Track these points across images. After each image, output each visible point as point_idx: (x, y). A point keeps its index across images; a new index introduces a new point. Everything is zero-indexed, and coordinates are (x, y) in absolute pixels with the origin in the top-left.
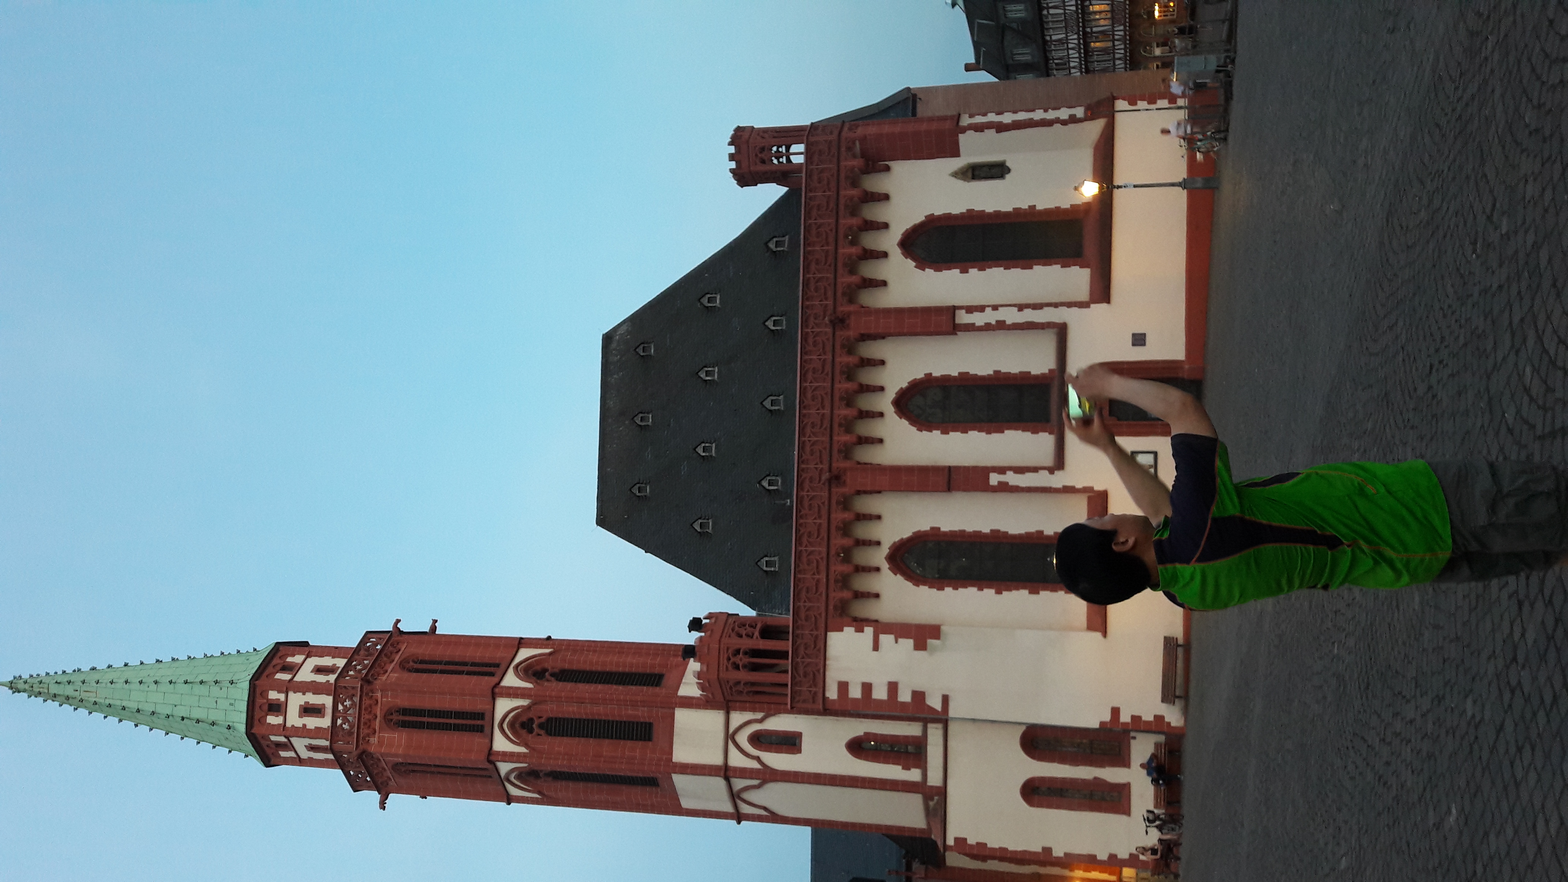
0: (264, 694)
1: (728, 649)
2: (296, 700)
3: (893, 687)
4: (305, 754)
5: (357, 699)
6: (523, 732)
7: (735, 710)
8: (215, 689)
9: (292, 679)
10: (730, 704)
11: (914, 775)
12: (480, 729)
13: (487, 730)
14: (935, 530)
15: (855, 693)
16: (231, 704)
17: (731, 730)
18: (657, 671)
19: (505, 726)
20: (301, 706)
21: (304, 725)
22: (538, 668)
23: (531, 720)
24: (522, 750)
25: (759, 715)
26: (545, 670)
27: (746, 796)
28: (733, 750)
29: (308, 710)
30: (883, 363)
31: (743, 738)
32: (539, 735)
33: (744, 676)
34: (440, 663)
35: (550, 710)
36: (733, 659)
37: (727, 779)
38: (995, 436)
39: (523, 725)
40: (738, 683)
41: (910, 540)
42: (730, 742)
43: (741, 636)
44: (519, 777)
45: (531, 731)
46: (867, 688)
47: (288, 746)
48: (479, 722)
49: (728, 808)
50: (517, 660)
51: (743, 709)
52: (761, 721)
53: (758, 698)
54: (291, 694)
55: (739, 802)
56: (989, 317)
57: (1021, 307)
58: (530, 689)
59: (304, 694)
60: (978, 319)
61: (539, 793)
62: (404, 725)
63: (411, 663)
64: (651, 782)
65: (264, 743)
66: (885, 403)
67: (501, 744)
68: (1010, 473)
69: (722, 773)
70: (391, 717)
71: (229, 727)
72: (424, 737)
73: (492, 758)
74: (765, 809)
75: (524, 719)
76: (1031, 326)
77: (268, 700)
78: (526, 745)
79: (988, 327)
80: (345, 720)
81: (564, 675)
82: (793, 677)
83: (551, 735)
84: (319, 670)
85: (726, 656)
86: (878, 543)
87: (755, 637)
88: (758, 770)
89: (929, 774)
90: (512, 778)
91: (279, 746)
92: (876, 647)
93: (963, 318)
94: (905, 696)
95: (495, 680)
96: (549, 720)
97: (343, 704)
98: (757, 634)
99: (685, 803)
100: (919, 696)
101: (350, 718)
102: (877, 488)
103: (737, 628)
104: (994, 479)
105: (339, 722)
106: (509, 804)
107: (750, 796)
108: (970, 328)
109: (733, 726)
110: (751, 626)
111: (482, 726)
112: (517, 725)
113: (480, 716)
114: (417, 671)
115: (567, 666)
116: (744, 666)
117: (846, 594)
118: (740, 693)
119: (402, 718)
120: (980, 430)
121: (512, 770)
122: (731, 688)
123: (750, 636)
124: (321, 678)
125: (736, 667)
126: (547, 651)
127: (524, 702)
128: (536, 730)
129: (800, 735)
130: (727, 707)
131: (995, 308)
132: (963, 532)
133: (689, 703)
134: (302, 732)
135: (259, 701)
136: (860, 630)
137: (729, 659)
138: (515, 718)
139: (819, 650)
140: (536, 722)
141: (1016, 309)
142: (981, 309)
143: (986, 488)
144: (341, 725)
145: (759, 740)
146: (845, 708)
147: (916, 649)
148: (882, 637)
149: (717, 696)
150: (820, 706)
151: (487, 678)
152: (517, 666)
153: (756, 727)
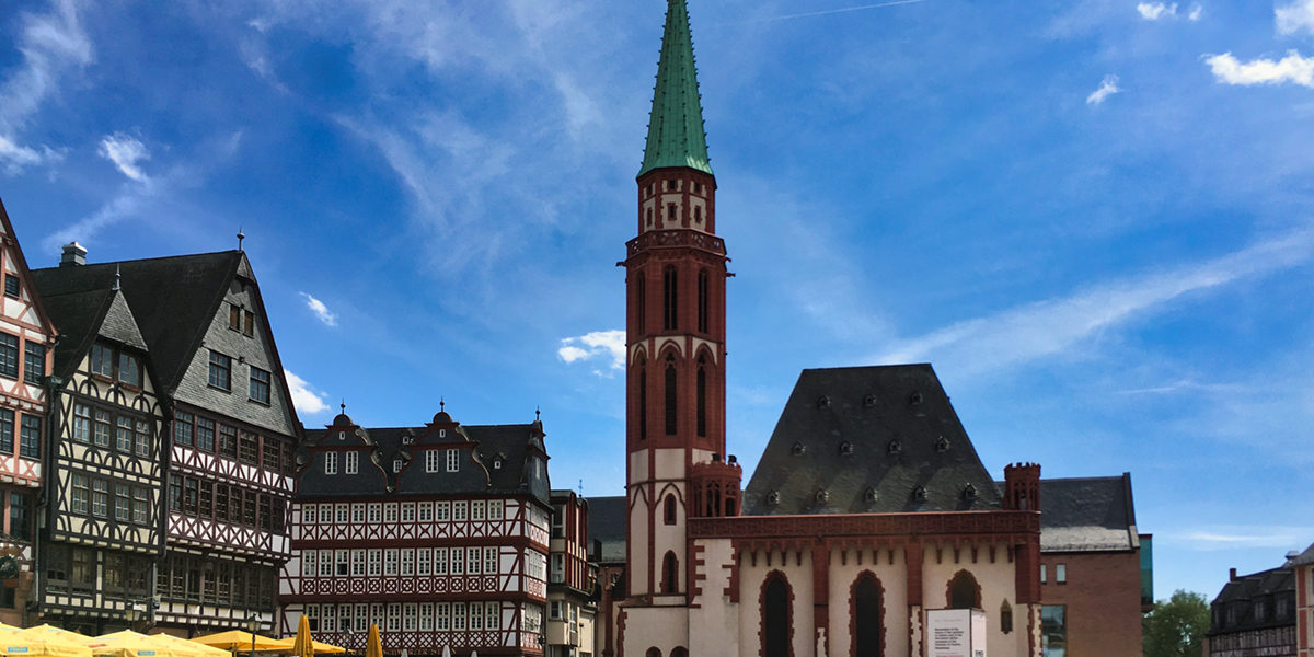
0: (681, 177)
1: (719, 480)
2: (677, 201)
3: (703, 577)
5: (680, 245)
6: (666, 355)
7: (686, 485)
9: (691, 193)
10: (689, 482)
11: (658, 589)
12: (667, 327)
13: (667, 333)
14: (793, 597)
15: (699, 556)
17: (675, 483)
18: (707, 432)
19: (669, 343)
20: (675, 203)
21: (663, 207)
22: (705, 357)
23: (673, 359)
24: (656, 356)
25: (684, 499)
26: (704, 363)
27: (640, 491)
28: (665, 484)
29: (672, 208)
30: (891, 563)
31: (671, 490)
32: (666, 364)
33: (704, 491)
34: (705, 292)
35: (680, 370)
36: (713, 483)
37: (648, 481)
38: (848, 629)
39: (671, 354)
40: (700, 487)
41: (787, 583)
42: (668, 482)
43: (727, 486)
44: (640, 352)
45: (667, 359)
46: (702, 563)
47: (650, 195)
48: (671, 327)
49: (633, 482)
50: (710, 344)
51: (686, 490)
52: (681, 500)
53: (693, 498)
54: (681, 196)
55: (636, 488)
57: (921, 643)
58: (692, 356)
60: (914, 619)
61: (633, 365)
62: (667, 277)
63: (704, 275)
64: (643, 436)
65: (651, 178)
66: (867, 566)
67: (659, 342)
68: (825, 639)
69: (651, 479)
70: (671, 269)
71: (658, 154)
72: (660, 292)
73: (651, 336)
74: (634, 503)
75: (675, 355)
77: (677, 180)
78: (659, 357)
79: (910, 624)
80: (667, 238)
81: (701, 376)
82: (705, 520)
83: (666, 372)
84: (698, 211)
85: (715, 480)
86: (784, 565)
87: (726, 495)
88: (654, 500)
89: (659, 598)
90: (640, 348)
91: (650, 190)
92: (724, 567)
93: (915, 610)
94: (698, 584)
95: (696, 332)
96: (675, 370)
97: (676, 236)
98: (728, 496)
99: (633, 455)
100: (699, 592)
101: (668, 242)
102: (815, 563)
103: (732, 481)
104: (821, 630)
105: (666, 234)
106: (626, 346)
107: (640, 495)
108: (909, 614)
109: (677, 484)
110: (734, 491)
111: (669, 330)
112: (670, 350)
113: (675, 327)
114: (700, 279)
115: (707, 375)
116: (710, 491)
117: (754, 548)
118: (695, 488)
119: (671, 275)
120: (851, 621)
121: (645, 349)
122: (697, 482)
123: (727, 493)
124: (692, 214)
125: (709, 486)
126: (717, 362)
127: (684, 354)
129: (675, 523)
130: (687, 480)
132: (792, 612)
133: (688, 457)
134: (659, 207)
135: (675, 174)
136: (733, 557)
137: (713, 481)
138: (675, 349)
139: (721, 534)
140: (673, 363)
142: (921, 620)
143: (816, 625)
144: (664, 236)
145: (671, 499)
146: (691, 550)
147: (725, 589)
148: (730, 570)
149: (693, 474)
150: (691, 536)
151: (697, 327)
152: (706, 344)
153: (677, 498)
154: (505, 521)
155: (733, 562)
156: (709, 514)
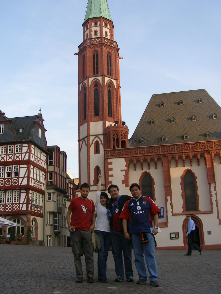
0: (99, 21)
1: (118, 132)
2: (98, 28)
3: (112, 176)
4: (86, 33)
5: (99, 43)
6: (94, 84)
7: (104, 136)
8: (99, 9)
9: (103, 26)
10: (105, 135)
11: (92, 183)
12: (94, 74)
13: (94, 75)
14: (154, 183)
15: (110, 166)
16: (96, 13)
17: (99, 136)
18: (113, 115)
19: (95, 80)
20: (97, 30)
21: (92, 32)
22: (111, 86)
23: (97, 86)
25: (103, 143)
26: (110, 87)
27: (84, 141)
28: (94, 137)
29: (96, 32)
30: (199, 165)
31: (97, 139)
32: (94, 88)
33: (112, 138)
34: (110, 61)
35: (100, 90)
36: (115, 134)
37: (87, 136)
38: (181, 197)
39: (96, 84)
40: (110, 136)
41: (151, 177)
42: (96, 136)
43: (122, 135)
44: (84, 85)
45: (95, 86)
46: (111, 169)
47: (87, 29)
48: (96, 73)
49: (81, 138)
50: (112, 80)
51: (104, 138)
52: (101, 143)
53: (107, 141)
54: (99, 27)
55: (82, 140)
56: (213, 193)
57: (216, 201)
58: (105, 84)
59: (100, 30)
60: (212, 189)
61: (81, 91)
62: (94, 55)
63: (109, 54)
64: (85, 118)
65: (87, 23)
66: (187, 167)
68: (170, 202)
69: (88, 135)
70: (95, 52)
71: (90, 14)
73: (87, 78)
74: (82, 147)
75: (98, 84)
76: (212, 204)
77: (97, 22)
78: (91, 86)
79: (210, 192)
80: (94, 41)
81: (110, 92)
82: (112, 150)
83: (94, 91)
84: (106, 33)
85: (116, 132)
86: (149, 169)
87: (122, 139)
88: (89, 144)
89: (92, 187)
91: (87, 27)
92: (121, 171)
93: (212, 185)
94: (110, 179)
95: (107, 75)
96: (98, 90)
97: (97, 40)
98: (123, 139)
99: (81, 127)
101: (94, 42)
102: (164, 167)
103: (124, 134)
104: (169, 198)
105: (93, 40)
106: (78, 84)
107: (84, 143)
108: (210, 188)
109: (100, 137)
110: (125, 138)
111: (95, 74)
112: (96, 83)
113: (97, 73)
114: (108, 56)
115: (112, 92)
116: (114, 137)
117: (135, 162)
118: (108, 137)
119: (96, 54)
120: (182, 193)
121: (85, 83)
122: (108, 134)
123: (122, 138)
124: (104, 33)
125: (113, 135)
126: (115, 87)
127: (101, 83)
128: (95, 88)
129: (99, 154)
130: (104, 134)
131: (216, 194)
133: (104, 124)
134: (91, 32)
135: (97, 20)
136: (126, 166)
137: (115, 133)
138: (98, 82)
139: (120, 156)
141: (216, 199)
142: (215, 190)
143: (166, 196)
144: (92, 40)
146: (106, 164)
147: (122, 181)
148: (124, 172)
149: (107, 132)
150: (106, 158)
151: (107, 73)
152: (111, 80)
153: (100, 142)
154: (22, 153)
155: (126, 168)
156: (114, 147)
